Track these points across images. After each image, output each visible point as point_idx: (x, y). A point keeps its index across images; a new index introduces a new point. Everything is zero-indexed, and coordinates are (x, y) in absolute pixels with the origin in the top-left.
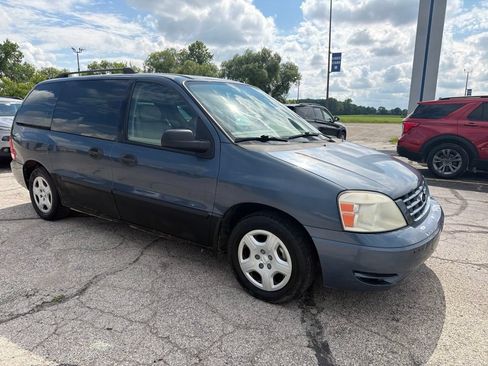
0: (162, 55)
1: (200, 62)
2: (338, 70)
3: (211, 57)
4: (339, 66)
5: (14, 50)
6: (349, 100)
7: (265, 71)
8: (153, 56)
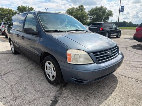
0: (71, 9)
1: (82, 11)
2: (123, 11)
3: (85, 9)
4: (123, 10)
5: (33, 9)
6: (131, 22)
7: (101, 13)
8: (68, 10)
